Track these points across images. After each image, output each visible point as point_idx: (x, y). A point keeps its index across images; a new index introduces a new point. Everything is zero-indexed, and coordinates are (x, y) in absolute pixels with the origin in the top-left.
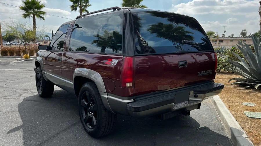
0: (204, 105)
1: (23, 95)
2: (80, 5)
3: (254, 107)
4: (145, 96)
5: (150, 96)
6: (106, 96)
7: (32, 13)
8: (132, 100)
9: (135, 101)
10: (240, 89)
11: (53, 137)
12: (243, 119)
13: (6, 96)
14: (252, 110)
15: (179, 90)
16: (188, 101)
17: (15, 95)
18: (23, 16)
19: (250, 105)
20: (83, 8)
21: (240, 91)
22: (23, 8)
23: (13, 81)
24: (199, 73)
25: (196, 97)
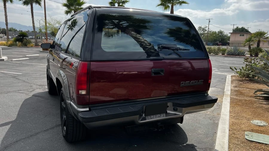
0: (209, 118)
1: (36, 91)
2: (118, 2)
3: (264, 127)
4: (107, 105)
5: (111, 106)
6: (69, 102)
7: (73, 10)
8: (88, 109)
9: (90, 110)
10: (263, 103)
11: (31, 136)
12: (238, 141)
13: (21, 90)
14: (257, 131)
15: (151, 101)
16: (166, 114)
17: (29, 90)
18: (66, 13)
19: (259, 124)
20: (121, 4)
21: (261, 105)
22: (65, 5)
23: (36, 76)
24: (182, 83)
25: (175, 110)
